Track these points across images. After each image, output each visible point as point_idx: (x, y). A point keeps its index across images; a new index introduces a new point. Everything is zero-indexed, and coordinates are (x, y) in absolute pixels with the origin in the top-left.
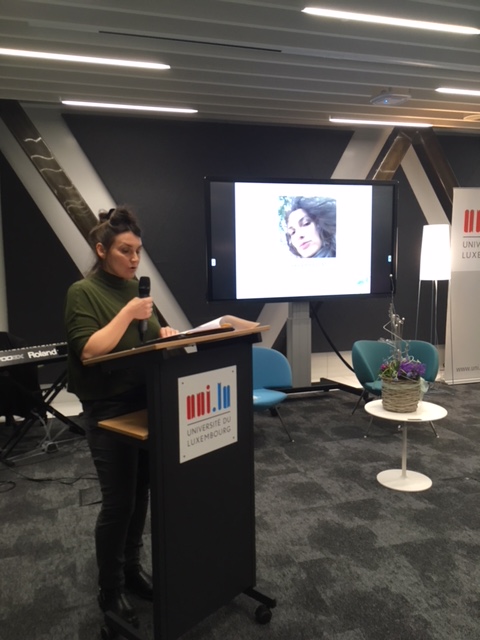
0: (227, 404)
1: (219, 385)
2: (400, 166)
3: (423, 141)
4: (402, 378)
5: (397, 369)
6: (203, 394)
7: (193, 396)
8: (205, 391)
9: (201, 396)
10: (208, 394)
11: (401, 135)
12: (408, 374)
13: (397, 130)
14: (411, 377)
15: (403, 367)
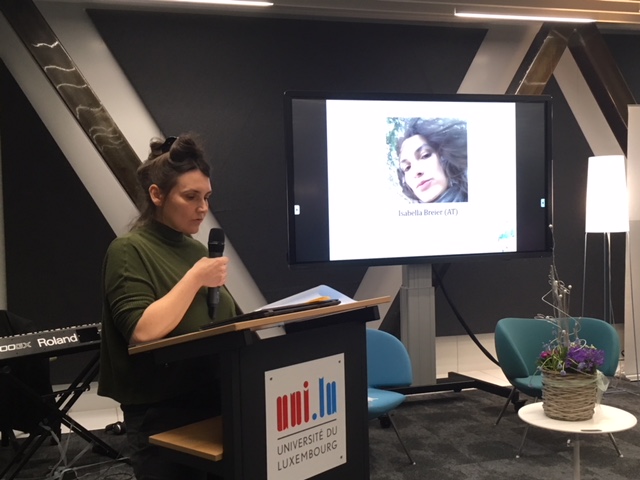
0: (332, 409)
1: (321, 381)
2: (553, 76)
3: (583, 41)
4: (571, 370)
5: (563, 357)
6: (299, 393)
7: (285, 397)
8: (302, 390)
9: (296, 397)
10: (306, 393)
11: (553, 34)
12: (580, 365)
13: (547, 28)
14: (584, 369)
15: (571, 355)
